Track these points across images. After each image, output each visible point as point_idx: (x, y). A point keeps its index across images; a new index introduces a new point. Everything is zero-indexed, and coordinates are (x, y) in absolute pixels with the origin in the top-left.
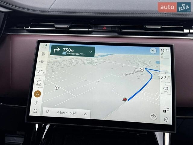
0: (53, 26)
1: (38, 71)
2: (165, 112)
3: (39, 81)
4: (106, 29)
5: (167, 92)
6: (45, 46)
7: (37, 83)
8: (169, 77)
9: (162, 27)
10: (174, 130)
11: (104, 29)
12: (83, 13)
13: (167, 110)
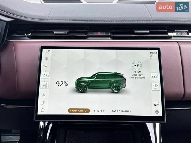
0: (52, 33)
1: (43, 74)
2: (156, 105)
3: (44, 84)
4: (100, 34)
5: (156, 88)
6: (47, 51)
7: (43, 85)
8: (158, 75)
9: (150, 32)
10: (164, 121)
11: (98, 34)
12: (79, 20)
13: (157, 103)
